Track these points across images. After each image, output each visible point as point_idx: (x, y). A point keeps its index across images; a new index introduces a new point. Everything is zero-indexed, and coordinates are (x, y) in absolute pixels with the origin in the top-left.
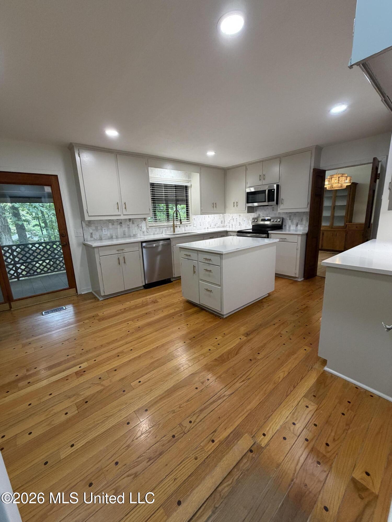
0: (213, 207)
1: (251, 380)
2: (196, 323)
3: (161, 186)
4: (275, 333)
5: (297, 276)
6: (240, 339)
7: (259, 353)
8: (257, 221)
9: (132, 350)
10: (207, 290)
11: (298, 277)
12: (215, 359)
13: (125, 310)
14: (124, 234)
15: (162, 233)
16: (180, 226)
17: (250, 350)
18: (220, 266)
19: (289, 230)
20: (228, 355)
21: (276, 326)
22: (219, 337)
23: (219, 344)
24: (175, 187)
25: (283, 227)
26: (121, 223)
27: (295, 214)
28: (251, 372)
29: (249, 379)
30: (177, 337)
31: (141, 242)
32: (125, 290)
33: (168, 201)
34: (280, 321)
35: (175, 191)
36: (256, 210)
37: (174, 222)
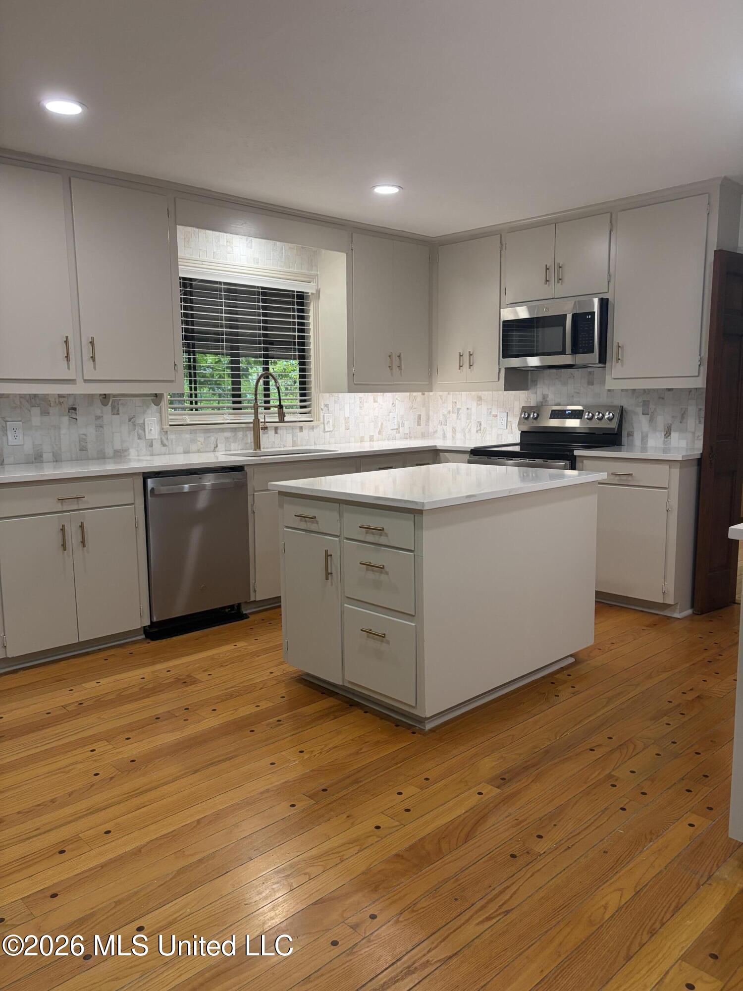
0: (391, 367)
1: (512, 916)
2: (331, 746)
3: (216, 290)
4: (594, 776)
5: (671, 601)
6: (480, 794)
7: (540, 837)
8: (536, 419)
9: (108, 832)
10: (369, 632)
11: (672, 603)
12: (397, 855)
13: (82, 709)
14: (83, 449)
15: (214, 451)
16: (276, 429)
17: (513, 827)
18: (414, 550)
19: (644, 449)
20: (439, 842)
21: (598, 754)
22: (409, 790)
23: (408, 810)
24: (264, 294)
25: (625, 439)
26: (75, 409)
27: (663, 396)
28: (514, 893)
29: (507, 912)
30: (268, 790)
31: (144, 473)
32: (79, 642)
33: (238, 341)
34: (610, 738)
35: (264, 308)
36: (535, 382)
37: (256, 414)
